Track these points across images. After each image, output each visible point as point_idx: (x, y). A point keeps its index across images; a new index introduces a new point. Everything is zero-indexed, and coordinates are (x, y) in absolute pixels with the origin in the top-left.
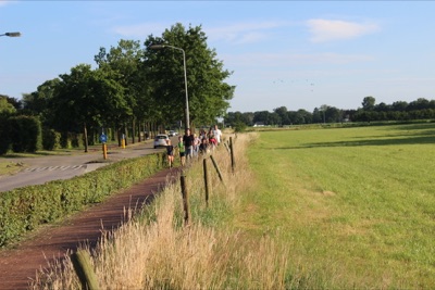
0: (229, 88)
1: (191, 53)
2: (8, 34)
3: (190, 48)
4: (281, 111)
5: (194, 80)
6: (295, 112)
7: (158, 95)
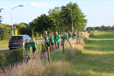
0: (86, 20)
1: (74, 10)
2: (20, 6)
3: (74, 9)
4: (103, 27)
5: (75, 18)
6: (107, 27)
7: (65, 22)
